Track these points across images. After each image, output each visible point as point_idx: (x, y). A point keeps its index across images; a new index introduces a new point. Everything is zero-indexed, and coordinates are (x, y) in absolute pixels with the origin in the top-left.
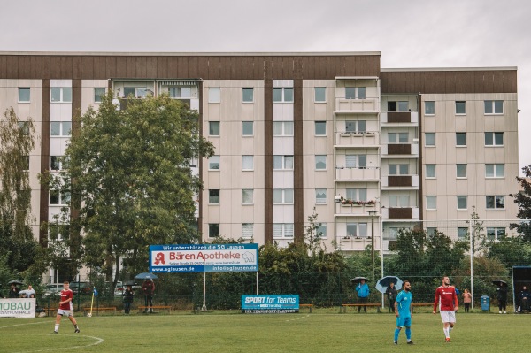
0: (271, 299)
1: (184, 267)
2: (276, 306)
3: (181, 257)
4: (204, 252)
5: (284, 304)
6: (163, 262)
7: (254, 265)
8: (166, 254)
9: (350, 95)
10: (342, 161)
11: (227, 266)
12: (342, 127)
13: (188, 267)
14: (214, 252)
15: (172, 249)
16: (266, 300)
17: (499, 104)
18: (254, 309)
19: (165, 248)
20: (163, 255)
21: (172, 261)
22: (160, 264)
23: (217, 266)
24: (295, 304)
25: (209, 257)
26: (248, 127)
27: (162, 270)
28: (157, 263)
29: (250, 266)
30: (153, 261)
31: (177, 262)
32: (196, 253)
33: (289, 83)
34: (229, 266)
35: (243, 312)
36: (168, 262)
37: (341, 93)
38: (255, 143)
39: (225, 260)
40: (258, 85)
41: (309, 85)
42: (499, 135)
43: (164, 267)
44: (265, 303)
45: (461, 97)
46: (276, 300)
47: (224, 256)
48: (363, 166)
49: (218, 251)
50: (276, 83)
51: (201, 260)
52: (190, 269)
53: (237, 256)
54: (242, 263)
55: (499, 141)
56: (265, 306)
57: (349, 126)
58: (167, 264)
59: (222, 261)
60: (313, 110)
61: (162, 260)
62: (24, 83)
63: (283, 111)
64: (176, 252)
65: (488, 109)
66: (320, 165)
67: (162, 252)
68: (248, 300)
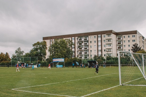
9: (108, 36)
10: (107, 45)
12: (107, 41)
17: (134, 36)
26: (95, 42)
30: (53, 61)
33: (100, 35)
37: (107, 36)
38: (96, 44)
40: (96, 36)
41: (103, 35)
42: (135, 40)
45: (129, 35)
48: (110, 46)
50: (98, 35)
51: (58, 60)
53: (62, 60)
55: (135, 41)
57: (108, 41)
58: (55, 61)
60: (103, 39)
63: (99, 39)
65: (133, 37)
66: (105, 46)
67: (54, 59)
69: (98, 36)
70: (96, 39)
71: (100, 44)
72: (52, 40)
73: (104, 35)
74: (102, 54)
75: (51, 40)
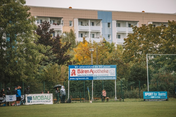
0: (155, 94)
1: (84, 77)
2: (158, 97)
3: (83, 72)
4: (93, 69)
5: (161, 96)
6: (75, 75)
7: (114, 77)
8: (76, 70)
11: (103, 77)
13: (86, 77)
14: (97, 69)
15: (79, 68)
16: (153, 94)
18: (149, 99)
19: (76, 67)
20: (75, 71)
21: (79, 74)
22: (74, 76)
23: (98, 77)
24: (166, 96)
25: (95, 72)
27: (74, 79)
28: (72, 75)
29: (113, 77)
30: (71, 74)
31: (81, 74)
32: (89, 69)
34: (104, 77)
35: (144, 100)
36: (77, 75)
39: (102, 74)
43: (75, 77)
44: (153, 96)
46: (158, 94)
47: (102, 72)
49: (99, 69)
51: (91, 73)
52: (87, 78)
53: (107, 72)
54: (110, 75)
56: (153, 97)
58: (76, 76)
59: (101, 74)
61: (74, 73)
64: (80, 69)
67: (74, 69)
68: (146, 94)
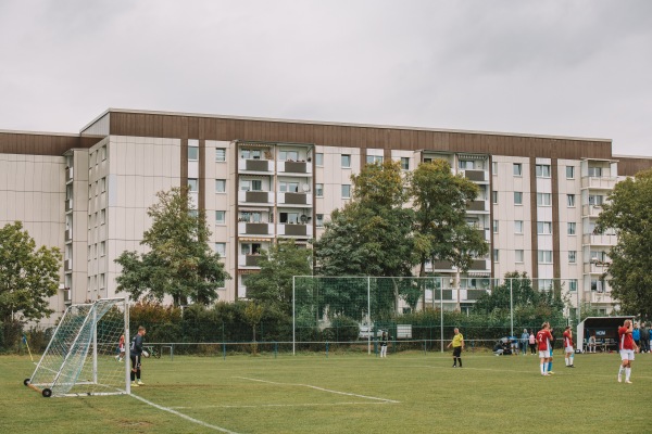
9: (590, 174)
12: (586, 200)
26: (518, 196)
33: (548, 161)
37: (585, 170)
38: (524, 212)
40: (525, 161)
41: (562, 164)
50: (539, 161)
57: (591, 199)
60: (566, 186)
62: (346, 150)
63: (544, 185)
66: (571, 231)
69: (533, 166)
70: (523, 184)
71: (545, 214)
72: (202, 148)
73: (570, 162)
74: (557, 283)
75: (193, 143)
